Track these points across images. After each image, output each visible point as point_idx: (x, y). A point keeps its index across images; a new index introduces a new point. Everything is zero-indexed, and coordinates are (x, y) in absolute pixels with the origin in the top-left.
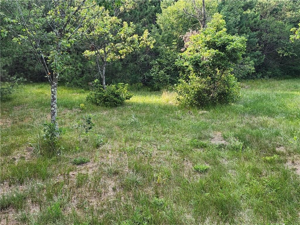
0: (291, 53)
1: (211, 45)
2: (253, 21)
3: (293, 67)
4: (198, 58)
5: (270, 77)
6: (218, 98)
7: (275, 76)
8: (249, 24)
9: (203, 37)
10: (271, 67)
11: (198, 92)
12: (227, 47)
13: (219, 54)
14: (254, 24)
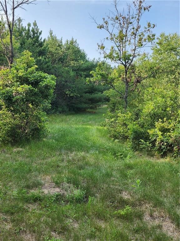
0: (76, 94)
1: (23, 80)
2: (46, 66)
3: (75, 105)
4: (10, 93)
5: (60, 113)
6: (31, 134)
7: (63, 112)
8: (43, 68)
9: (15, 71)
10: (60, 105)
11: (11, 128)
12: (41, 83)
13: (33, 90)
14: (47, 68)
